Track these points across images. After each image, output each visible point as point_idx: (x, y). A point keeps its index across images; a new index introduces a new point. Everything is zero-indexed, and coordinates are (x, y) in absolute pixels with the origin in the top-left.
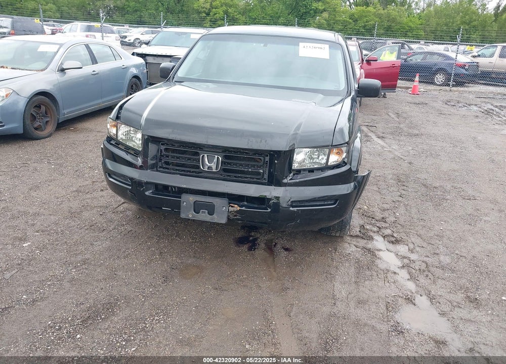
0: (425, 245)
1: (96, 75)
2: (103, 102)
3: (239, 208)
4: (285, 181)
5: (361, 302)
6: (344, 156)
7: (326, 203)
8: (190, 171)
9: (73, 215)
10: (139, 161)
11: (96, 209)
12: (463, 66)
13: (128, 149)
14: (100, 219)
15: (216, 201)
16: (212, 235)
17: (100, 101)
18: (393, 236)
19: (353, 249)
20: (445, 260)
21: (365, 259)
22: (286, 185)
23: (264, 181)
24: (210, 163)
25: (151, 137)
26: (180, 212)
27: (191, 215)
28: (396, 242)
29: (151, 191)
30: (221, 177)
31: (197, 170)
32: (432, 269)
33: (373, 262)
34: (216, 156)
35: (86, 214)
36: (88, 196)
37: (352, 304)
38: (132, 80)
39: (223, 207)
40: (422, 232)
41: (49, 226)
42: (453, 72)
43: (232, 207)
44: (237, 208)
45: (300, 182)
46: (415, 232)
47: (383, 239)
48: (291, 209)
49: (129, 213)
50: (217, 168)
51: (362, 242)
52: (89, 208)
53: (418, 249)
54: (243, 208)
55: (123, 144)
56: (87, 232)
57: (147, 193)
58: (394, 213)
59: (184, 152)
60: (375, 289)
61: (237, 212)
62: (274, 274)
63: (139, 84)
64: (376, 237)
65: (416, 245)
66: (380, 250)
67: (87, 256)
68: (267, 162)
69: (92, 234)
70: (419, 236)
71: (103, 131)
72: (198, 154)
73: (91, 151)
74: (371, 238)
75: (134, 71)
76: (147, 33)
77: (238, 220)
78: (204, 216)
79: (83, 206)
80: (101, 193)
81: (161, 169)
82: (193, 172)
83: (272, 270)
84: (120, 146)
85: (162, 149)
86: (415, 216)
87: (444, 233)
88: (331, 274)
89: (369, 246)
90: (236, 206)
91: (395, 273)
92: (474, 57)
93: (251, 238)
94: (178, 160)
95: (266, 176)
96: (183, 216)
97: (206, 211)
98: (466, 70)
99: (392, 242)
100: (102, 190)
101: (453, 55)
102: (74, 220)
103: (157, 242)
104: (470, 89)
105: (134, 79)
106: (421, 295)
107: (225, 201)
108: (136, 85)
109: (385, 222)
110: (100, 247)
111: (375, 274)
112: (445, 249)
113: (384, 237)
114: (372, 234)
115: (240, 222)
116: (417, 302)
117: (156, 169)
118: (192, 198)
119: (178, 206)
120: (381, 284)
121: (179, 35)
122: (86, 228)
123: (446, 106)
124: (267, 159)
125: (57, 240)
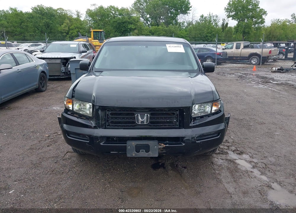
0: (257, 153)
1: (20, 72)
2: (25, 89)
3: (164, 146)
4: (191, 125)
5: (245, 193)
6: (219, 107)
7: (214, 136)
8: (128, 126)
9: (35, 166)
10: (93, 123)
11: (50, 159)
12: (219, 54)
13: (81, 116)
14: (56, 166)
15: (150, 143)
16: (135, 165)
17: (23, 88)
18: (238, 150)
19: (221, 161)
20: (273, 159)
21: (231, 166)
22: (191, 127)
23: (177, 126)
24: (142, 119)
25: (101, 106)
26: (126, 153)
27: (134, 154)
28: (241, 153)
29: (104, 142)
30: (149, 127)
31: (134, 125)
32: (270, 166)
33: (236, 167)
34: (146, 114)
35: (45, 164)
36: (40, 151)
37: (241, 195)
38: (41, 74)
39: (155, 146)
40: (251, 145)
41: (22, 176)
42: (216, 58)
43: (160, 145)
44: (163, 145)
45: (199, 124)
46: (248, 146)
47: (233, 152)
48: (197, 142)
49: (74, 159)
50: (147, 122)
51: (224, 157)
52: (45, 159)
53: (254, 156)
54: (167, 145)
55: (77, 113)
56: (51, 176)
57: (102, 144)
58: (230, 136)
59: (120, 114)
60: (247, 183)
61: (164, 148)
62: (186, 184)
63: (45, 76)
64: (229, 152)
65: (252, 153)
66: (236, 159)
67: (60, 193)
68: (178, 114)
69: (56, 177)
70: (250, 148)
71: (29, 107)
72: (134, 114)
73: (27, 121)
74: (227, 153)
75: (41, 68)
76: (32, 46)
77: (164, 153)
78: (143, 154)
79: (40, 159)
80: (49, 148)
81: (108, 127)
82: (130, 126)
83: (183, 182)
84: (74, 115)
85: (108, 113)
86: (242, 137)
87: (262, 144)
88: (218, 179)
89: (229, 158)
90: (162, 144)
91: (252, 172)
92: (223, 49)
93: (160, 164)
94: (124, 119)
95: (178, 123)
96: (128, 155)
97: (144, 150)
98: (222, 56)
99: (239, 154)
100: (48, 146)
101: (215, 49)
102: (38, 169)
103: (103, 176)
104: (225, 66)
105: (42, 73)
106: (273, 183)
107: (156, 142)
108: (43, 76)
109: (228, 142)
110: (66, 185)
111: (241, 174)
112: (268, 153)
113: (233, 151)
114: (226, 151)
115: (164, 154)
116: (273, 187)
117: (104, 127)
118: (134, 143)
119: (124, 149)
120: (248, 179)
121: (63, 46)
122: (49, 173)
123: (219, 76)
124: (178, 112)
125: (32, 185)
